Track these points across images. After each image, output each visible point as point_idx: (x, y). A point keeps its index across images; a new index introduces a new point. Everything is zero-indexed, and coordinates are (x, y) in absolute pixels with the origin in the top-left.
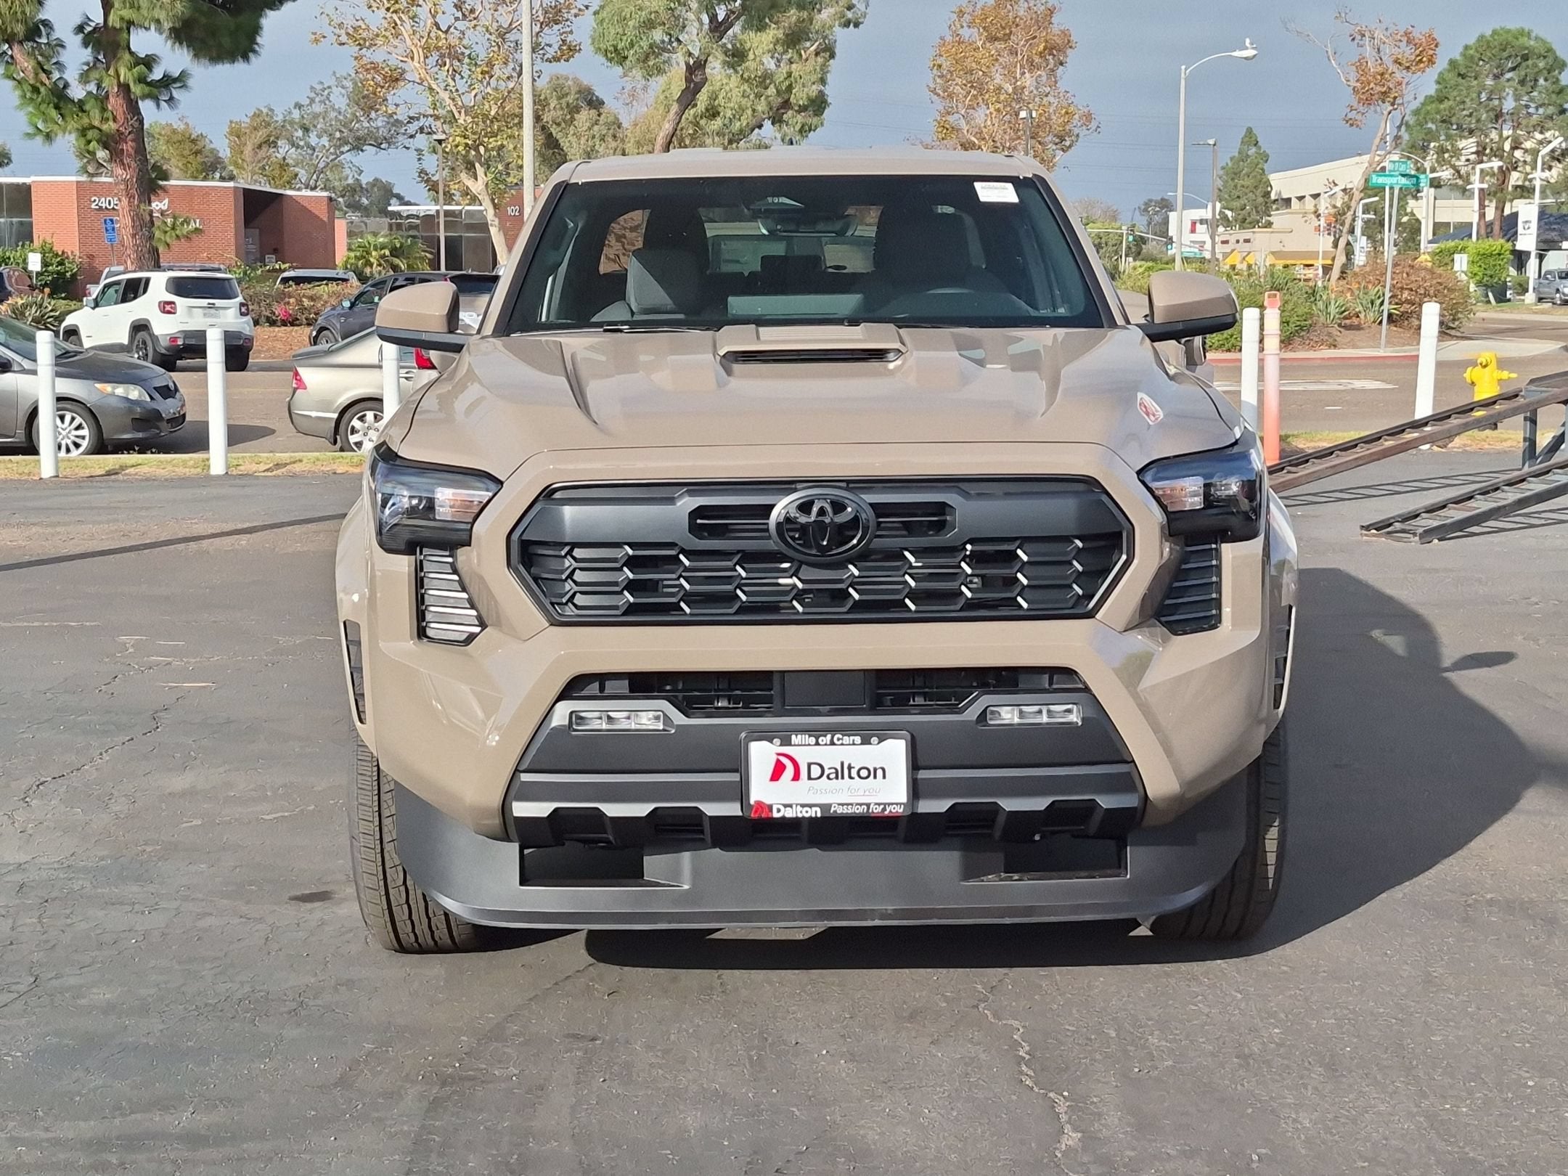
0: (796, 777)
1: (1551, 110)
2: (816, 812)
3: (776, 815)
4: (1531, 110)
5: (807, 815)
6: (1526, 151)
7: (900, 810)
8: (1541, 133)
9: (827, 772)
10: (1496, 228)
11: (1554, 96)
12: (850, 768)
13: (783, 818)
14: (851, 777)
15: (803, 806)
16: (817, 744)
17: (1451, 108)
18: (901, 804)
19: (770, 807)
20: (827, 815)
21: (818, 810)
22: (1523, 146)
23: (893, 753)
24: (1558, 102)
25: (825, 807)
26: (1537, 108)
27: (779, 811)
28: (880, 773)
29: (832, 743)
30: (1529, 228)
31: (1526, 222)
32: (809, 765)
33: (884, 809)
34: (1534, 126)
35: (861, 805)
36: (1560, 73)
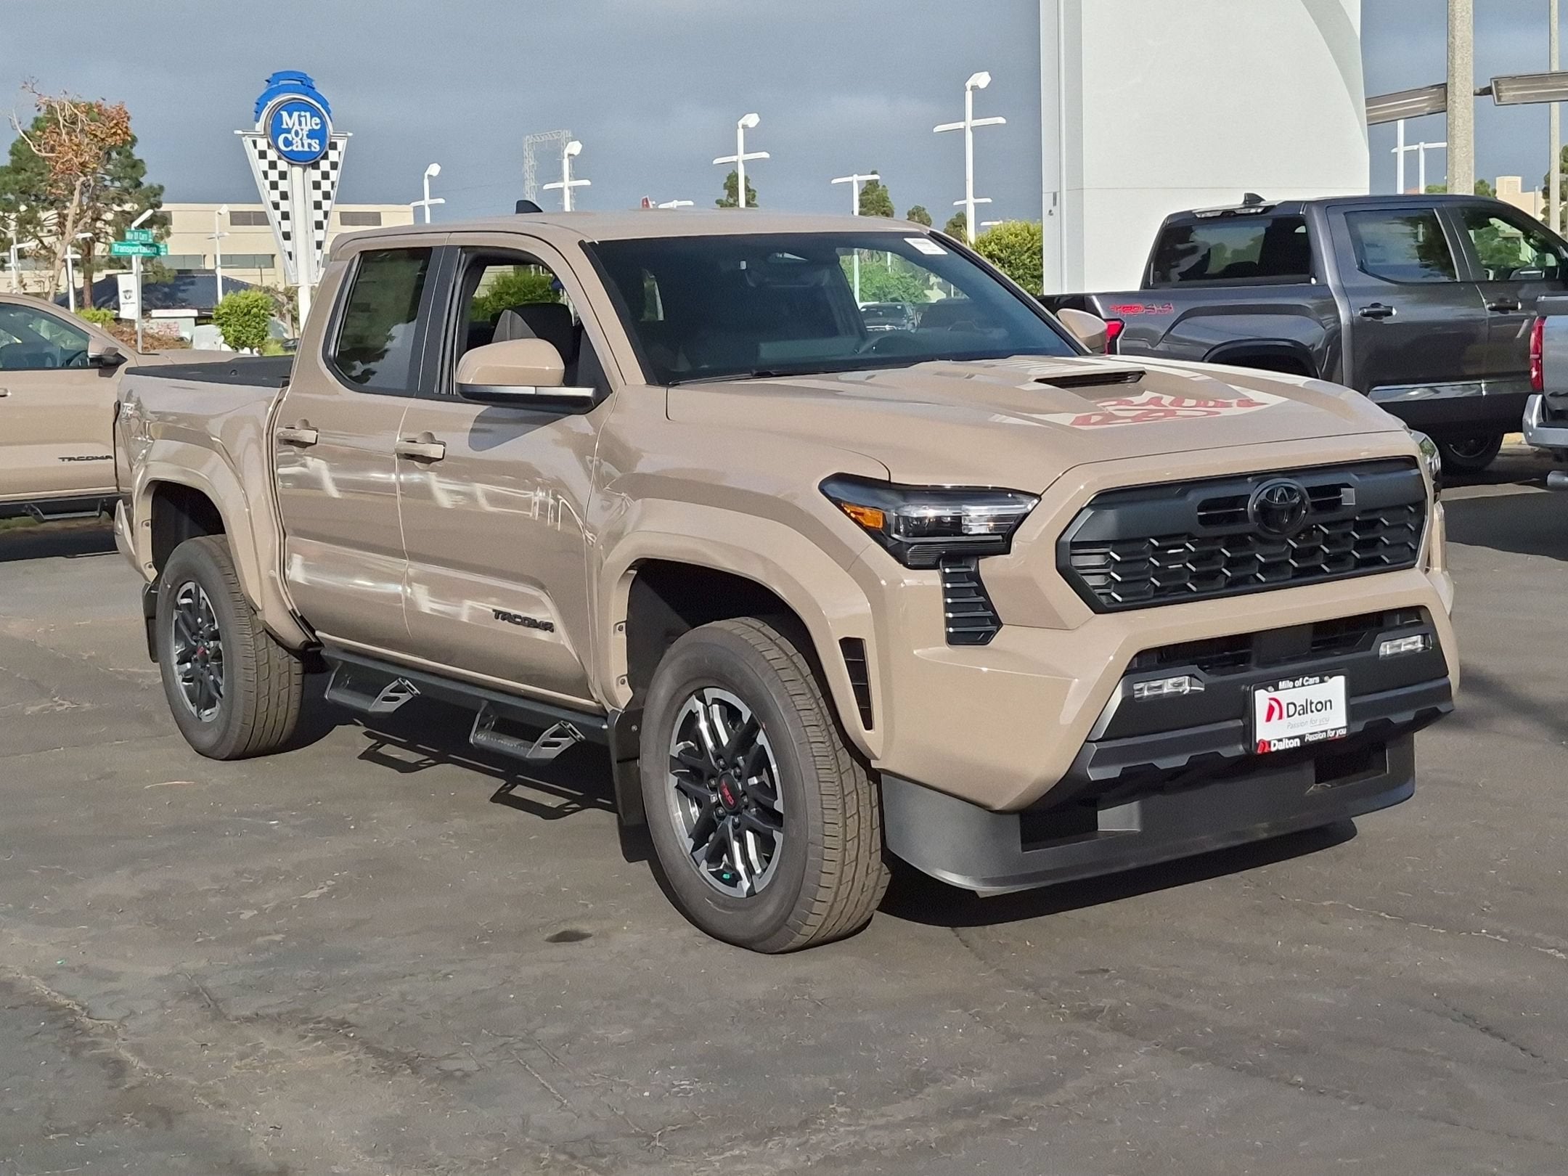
0: (1281, 717)
1: (127, 183)
2: (1296, 743)
3: (1273, 749)
4: (106, 183)
5: (1291, 746)
6: (106, 222)
7: (1344, 732)
8: (119, 205)
9: (1298, 709)
10: (87, 296)
11: (129, 169)
12: (1311, 703)
13: (1278, 751)
14: (1312, 712)
15: (1289, 739)
16: (1294, 687)
17: (30, 179)
18: (1344, 727)
19: (1269, 743)
20: (1304, 744)
21: (1298, 740)
22: (104, 217)
23: (1336, 687)
24: (134, 175)
25: (1302, 738)
26: (112, 181)
27: (1275, 745)
28: (1328, 704)
29: (1303, 685)
30: (130, 297)
31: (127, 291)
32: (1288, 704)
33: (1336, 733)
34: (113, 199)
35: (1322, 732)
36: (132, 148)
